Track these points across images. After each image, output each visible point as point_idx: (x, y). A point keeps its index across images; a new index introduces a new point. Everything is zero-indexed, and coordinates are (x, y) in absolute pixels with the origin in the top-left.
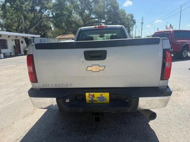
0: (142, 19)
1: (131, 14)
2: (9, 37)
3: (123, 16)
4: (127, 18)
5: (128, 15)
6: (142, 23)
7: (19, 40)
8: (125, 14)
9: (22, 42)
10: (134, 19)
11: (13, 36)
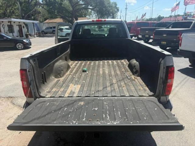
0: (126, 4)
1: (115, 2)
2: (14, 22)
3: (108, 4)
4: (112, 7)
5: (113, 3)
6: (126, 9)
7: (21, 25)
8: (110, 2)
9: (24, 27)
10: (117, 7)
11: (17, 22)
